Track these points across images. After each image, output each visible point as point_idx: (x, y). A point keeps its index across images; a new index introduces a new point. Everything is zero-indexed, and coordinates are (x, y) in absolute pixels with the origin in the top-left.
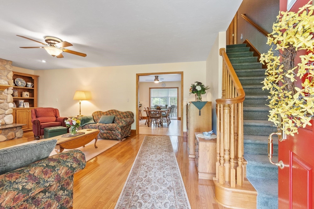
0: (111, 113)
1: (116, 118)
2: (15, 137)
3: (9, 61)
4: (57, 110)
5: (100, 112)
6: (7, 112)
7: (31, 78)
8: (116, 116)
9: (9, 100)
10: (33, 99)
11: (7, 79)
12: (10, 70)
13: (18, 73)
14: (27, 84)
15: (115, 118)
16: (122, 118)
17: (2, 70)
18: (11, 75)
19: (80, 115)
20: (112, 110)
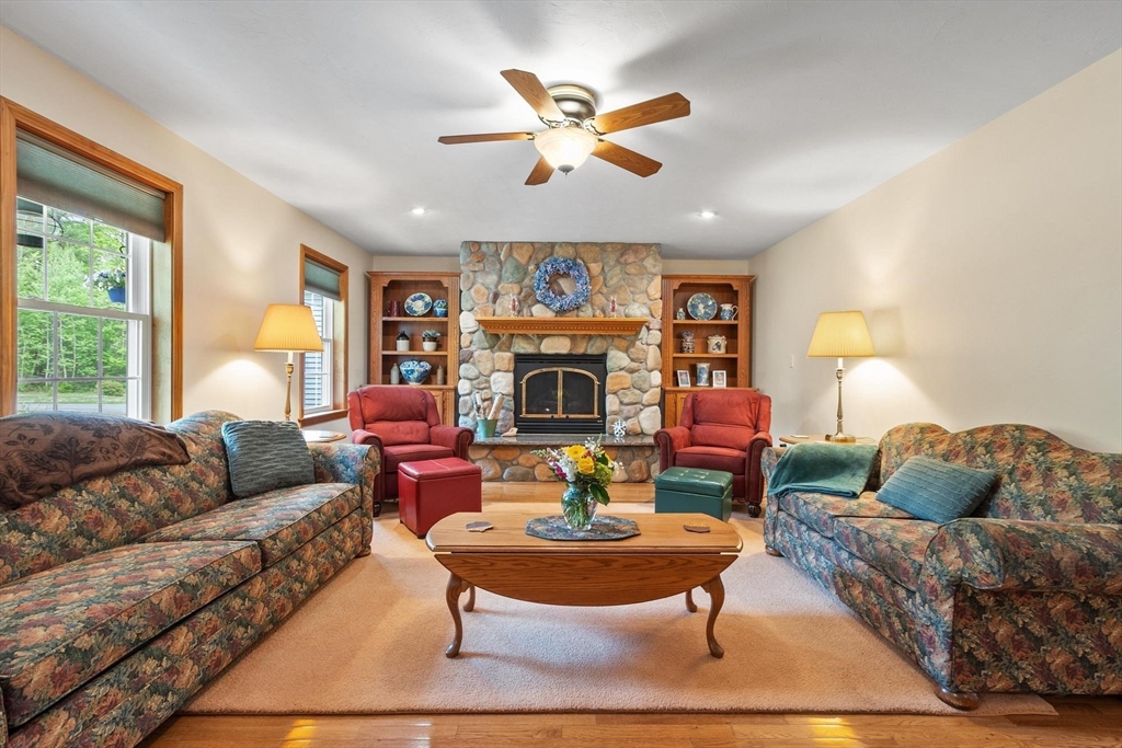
0: (981, 450)
1: (1008, 490)
2: (649, 476)
3: (651, 245)
4: (768, 399)
5: (933, 429)
6: (646, 398)
7: (730, 286)
8: (1006, 478)
9: (651, 363)
10: (736, 359)
11: (646, 300)
12: (654, 271)
13: (689, 277)
14: (720, 310)
15: (994, 486)
16: (1063, 504)
17: (636, 275)
18: (655, 288)
19: (840, 436)
20: (999, 429)
